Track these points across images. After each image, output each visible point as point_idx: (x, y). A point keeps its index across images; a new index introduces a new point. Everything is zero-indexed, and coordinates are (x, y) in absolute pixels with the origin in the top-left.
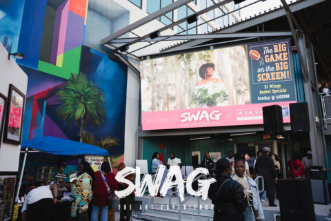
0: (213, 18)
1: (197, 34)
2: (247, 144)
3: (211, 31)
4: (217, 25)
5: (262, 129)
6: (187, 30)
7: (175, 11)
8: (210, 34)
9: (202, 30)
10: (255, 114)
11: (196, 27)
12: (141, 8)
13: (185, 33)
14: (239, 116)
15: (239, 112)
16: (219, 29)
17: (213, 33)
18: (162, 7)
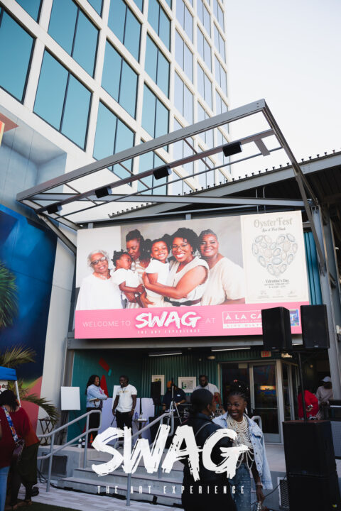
0: (191, 174)
1: (167, 196)
2: (236, 366)
3: (188, 193)
4: (198, 184)
5: (261, 343)
6: (152, 189)
7: (137, 159)
8: (186, 196)
9: (175, 189)
10: (249, 320)
11: (167, 184)
12: (84, 150)
13: (149, 193)
14: (226, 322)
15: (225, 316)
16: (200, 189)
17: (192, 195)
18: (116, 152)
